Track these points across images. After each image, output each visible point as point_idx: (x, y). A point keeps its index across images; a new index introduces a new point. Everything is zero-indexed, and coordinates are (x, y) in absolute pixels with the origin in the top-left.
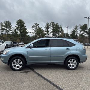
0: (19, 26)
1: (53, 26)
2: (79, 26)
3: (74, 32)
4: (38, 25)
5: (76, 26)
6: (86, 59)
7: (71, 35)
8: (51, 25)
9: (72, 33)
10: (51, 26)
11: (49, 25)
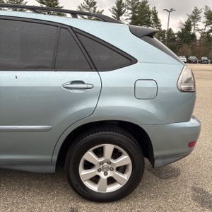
0: (45, 6)
1: (133, 9)
2: (204, 11)
3: (188, 26)
4: (95, 3)
5: (196, 10)
6: (192, 144)
7: (179, 34)
8: (130, 7)
9: (182, 29)
10: (129, 9)
11: (123, 6)
